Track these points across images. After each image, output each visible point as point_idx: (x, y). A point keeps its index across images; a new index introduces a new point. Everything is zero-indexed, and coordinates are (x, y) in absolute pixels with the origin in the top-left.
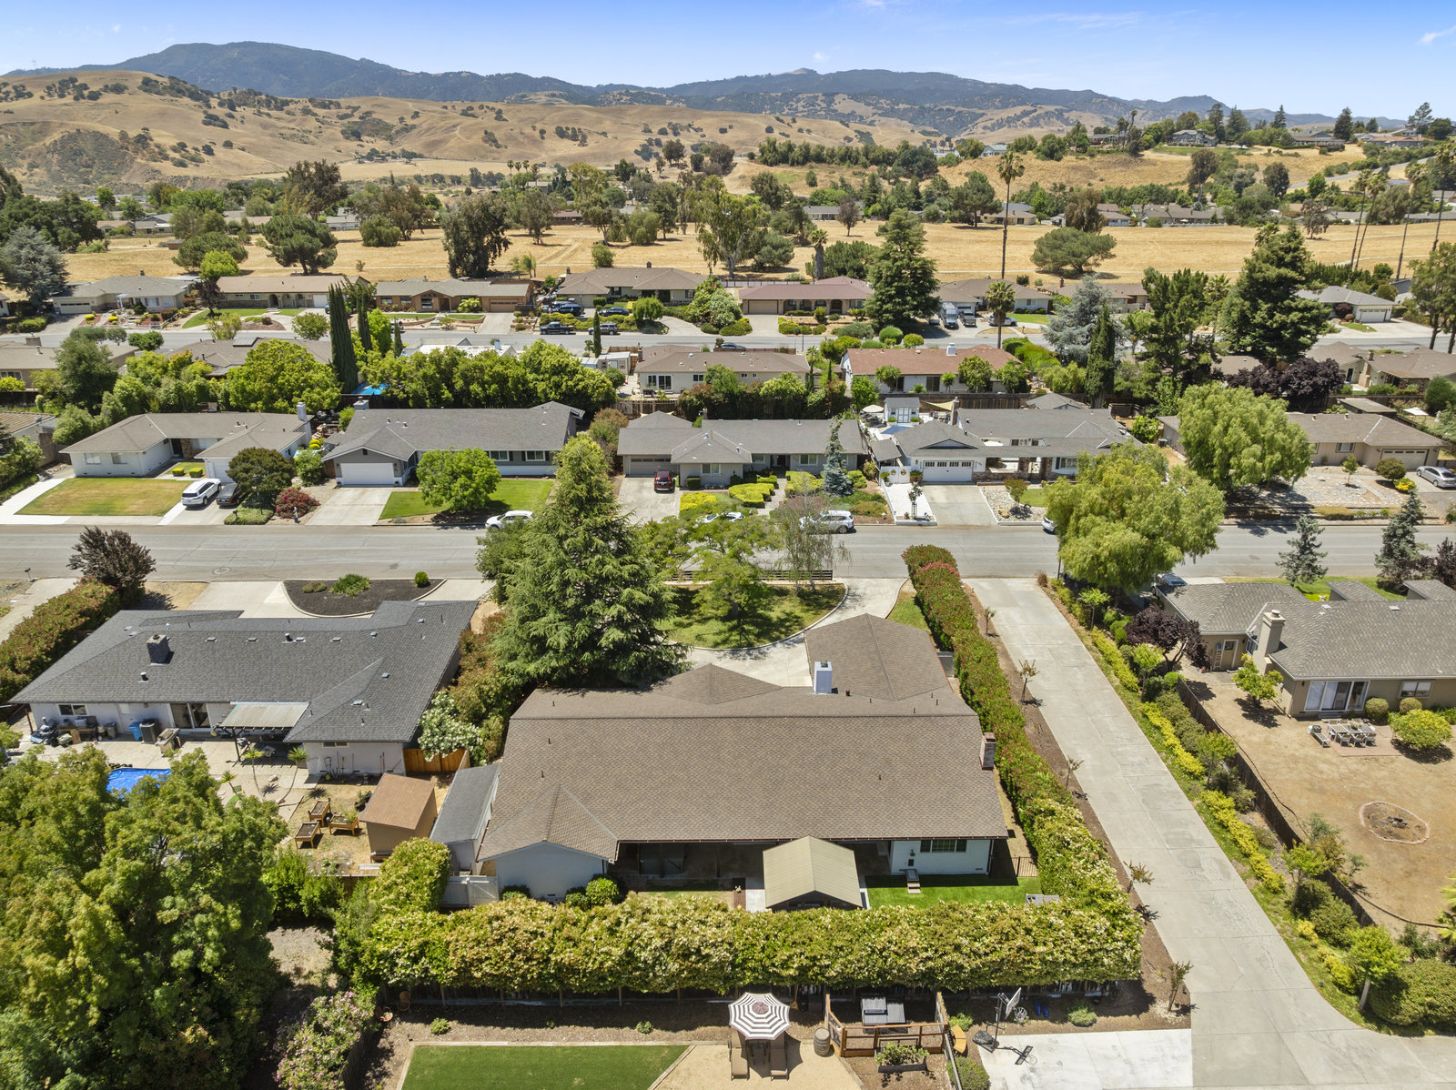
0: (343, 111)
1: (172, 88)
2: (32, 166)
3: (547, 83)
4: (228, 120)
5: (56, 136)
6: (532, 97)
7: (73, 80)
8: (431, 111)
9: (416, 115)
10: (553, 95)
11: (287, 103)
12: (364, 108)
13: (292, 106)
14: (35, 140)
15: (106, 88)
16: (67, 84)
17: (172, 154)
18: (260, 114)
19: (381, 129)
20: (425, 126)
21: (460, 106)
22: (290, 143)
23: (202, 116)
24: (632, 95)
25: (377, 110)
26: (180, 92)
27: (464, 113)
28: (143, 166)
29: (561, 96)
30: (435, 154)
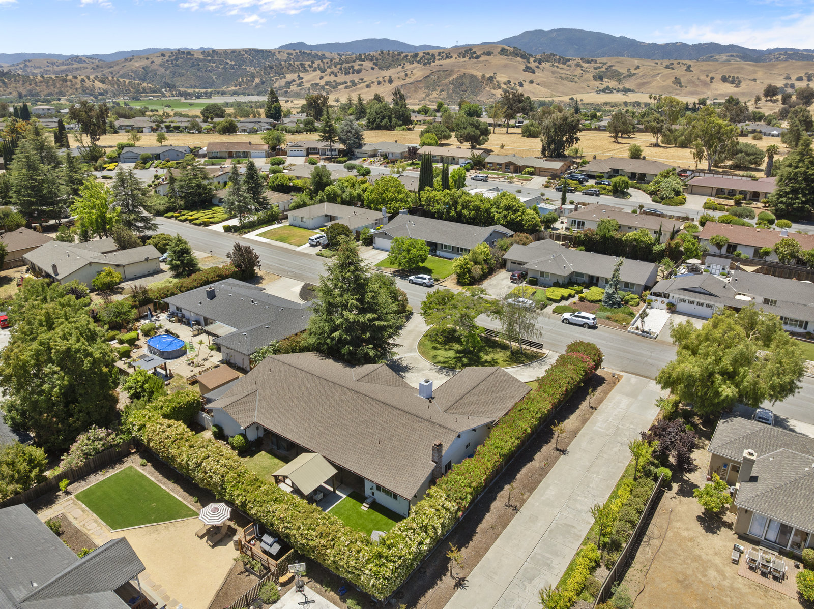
0: (598, 65)
1: (513, 53)
2: (442, 90)
3: (732, 48)
4: (536, 69)
5: (455, 77)
6: (718, 57)
7: (471, 50)
8: (647, 65)
9: (638, 67)
10: (732, 56)
11: (568, 60)
12: (610, 63)
13: (571, 62)
14: (446, 78)
15: (484, 54)
16: (468, 52)
17: (503, 86)
18: (553, 66)
19: (616, 76)
20: (641, 74)
21: (666, 62)
22: (564, 82)
23: (523, 67)
24: (789, 55)
25: (617, 64)
26: (517, 55)
27: (667, 67)
28: (488, 91)
29: (737, 56)
30: (641, 90)
